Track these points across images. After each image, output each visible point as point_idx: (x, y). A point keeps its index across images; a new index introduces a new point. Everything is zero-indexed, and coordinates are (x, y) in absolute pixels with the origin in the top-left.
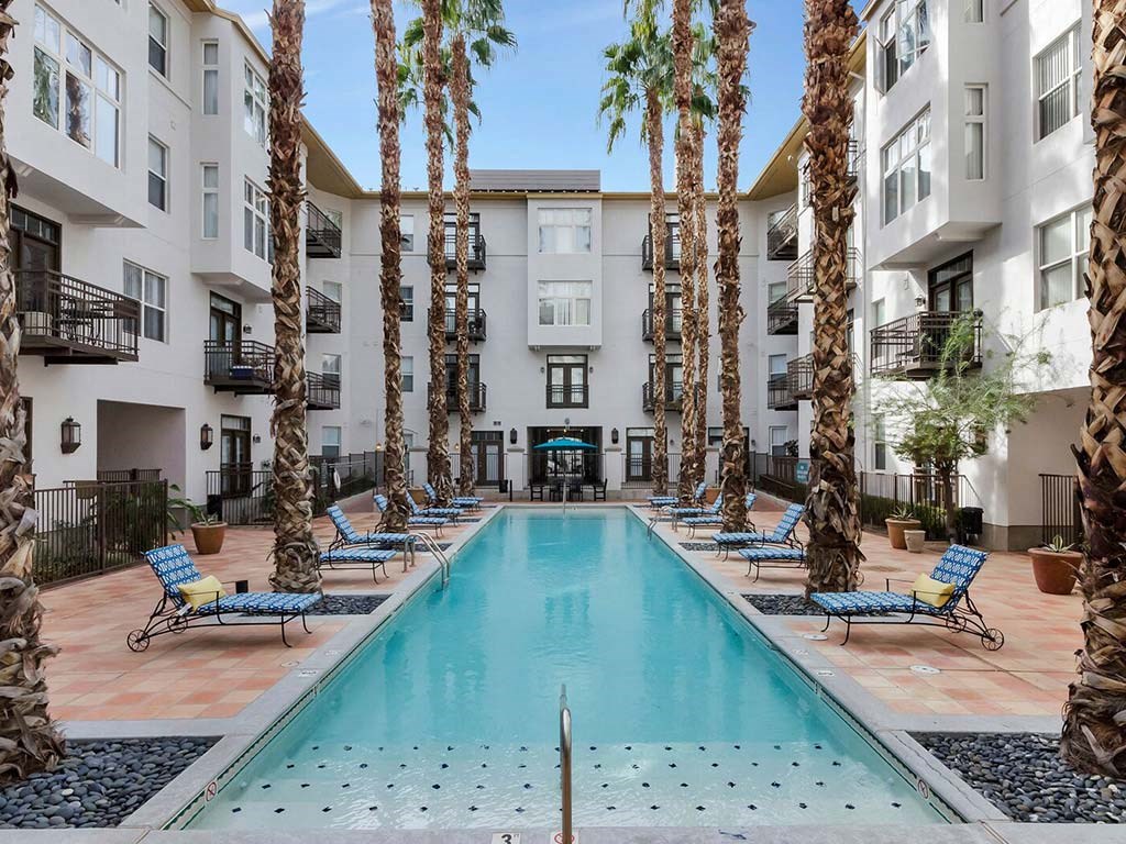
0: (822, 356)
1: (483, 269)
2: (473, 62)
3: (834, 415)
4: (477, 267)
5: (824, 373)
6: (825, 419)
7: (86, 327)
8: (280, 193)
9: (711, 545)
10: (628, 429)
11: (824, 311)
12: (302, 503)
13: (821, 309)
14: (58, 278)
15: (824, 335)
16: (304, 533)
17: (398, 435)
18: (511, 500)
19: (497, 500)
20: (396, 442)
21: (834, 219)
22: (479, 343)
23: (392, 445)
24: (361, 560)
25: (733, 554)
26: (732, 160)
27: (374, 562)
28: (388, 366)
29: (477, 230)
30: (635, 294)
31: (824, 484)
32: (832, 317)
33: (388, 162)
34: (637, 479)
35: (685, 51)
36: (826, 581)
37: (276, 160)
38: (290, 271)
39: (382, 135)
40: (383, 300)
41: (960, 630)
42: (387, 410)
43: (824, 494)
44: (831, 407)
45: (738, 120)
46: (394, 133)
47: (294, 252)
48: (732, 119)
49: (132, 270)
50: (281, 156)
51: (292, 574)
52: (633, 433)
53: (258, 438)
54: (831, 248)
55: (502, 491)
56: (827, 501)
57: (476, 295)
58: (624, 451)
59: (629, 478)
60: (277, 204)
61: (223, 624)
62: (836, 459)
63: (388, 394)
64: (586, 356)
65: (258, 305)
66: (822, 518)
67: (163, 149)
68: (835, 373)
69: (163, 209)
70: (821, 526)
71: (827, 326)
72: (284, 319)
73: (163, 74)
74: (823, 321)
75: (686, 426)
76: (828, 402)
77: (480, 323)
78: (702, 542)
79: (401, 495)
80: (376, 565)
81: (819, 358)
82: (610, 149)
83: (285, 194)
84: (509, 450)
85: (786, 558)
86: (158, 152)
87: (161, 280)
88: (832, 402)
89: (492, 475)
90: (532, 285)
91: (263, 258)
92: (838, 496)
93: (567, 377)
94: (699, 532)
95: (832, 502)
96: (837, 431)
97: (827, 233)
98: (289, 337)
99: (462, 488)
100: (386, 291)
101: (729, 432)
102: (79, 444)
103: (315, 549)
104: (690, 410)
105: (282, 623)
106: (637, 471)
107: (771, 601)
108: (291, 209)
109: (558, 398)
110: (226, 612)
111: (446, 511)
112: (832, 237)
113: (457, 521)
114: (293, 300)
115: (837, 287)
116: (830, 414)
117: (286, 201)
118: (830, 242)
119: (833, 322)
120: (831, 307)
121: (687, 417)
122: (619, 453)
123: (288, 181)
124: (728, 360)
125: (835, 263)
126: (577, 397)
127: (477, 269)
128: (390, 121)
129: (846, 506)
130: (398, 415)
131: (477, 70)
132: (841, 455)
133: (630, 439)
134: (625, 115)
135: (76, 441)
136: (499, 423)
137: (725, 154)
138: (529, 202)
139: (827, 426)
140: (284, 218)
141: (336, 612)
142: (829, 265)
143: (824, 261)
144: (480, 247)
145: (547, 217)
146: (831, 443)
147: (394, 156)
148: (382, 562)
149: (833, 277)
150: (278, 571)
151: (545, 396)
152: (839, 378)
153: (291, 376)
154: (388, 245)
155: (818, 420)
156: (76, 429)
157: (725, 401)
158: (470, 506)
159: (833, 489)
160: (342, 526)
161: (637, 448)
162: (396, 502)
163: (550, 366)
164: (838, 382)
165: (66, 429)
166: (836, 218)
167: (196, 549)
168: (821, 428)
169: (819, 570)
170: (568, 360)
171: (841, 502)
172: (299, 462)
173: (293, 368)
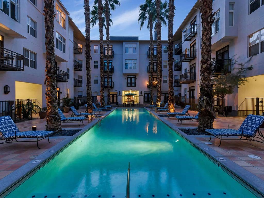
0: (204, 61)
1: (113, 57)
2: (110, 9)
3: (208, 77)
4: (112, 56)
5: (205, 66)
6: (205, 79)
7: (8, 61)
8: (47, 14)
9: (166, 116)
10: (144, 91)
11: (205, 48)
12: (54, 104)
13: (204, 47)
14: (3, 49)
15: (205, 55)
16: (55, 112)
17: (90, 89)
18: (119, 106)
19: (116, 107)
20: (89, 91)
21: (209, 21)
22: (112, 73)
23: (88, 92)
24: (76, 120)
25: (172, 118)
26: (172, 21)
27: (79, 120)
28: (87, 72)
29: (112, 49)
30: (146, 63)
31: (205, 97)
32: (207, 49)
33: (87, 22)
34: (146, 102)
35: (159, 2)
36: (205, 125)
37: (46, 4)
38: (50, 36)
39: (85, 15)
40: (86, 56)
41: (251, 140)
42: (87, 83)
43: (205, 101)
44: (207, 75)
45: (173, 11)
46: (88, 14)
47: (51, 31)
48: (172, 11)
49: (26, 50)
50: (47, 2)
51: (51, 124)
52: (145, 92)
53: (61, 92)
54: (207, 29)
55: (117, 105)
56: (206, 102)
57: (112, 63)
58: (143, 96)
59: (144, 102)
60: (46, 17)
61: (17, 142)
62: (209, 90)
63: (87, 79)
64: (135, 76)
65: (61, 62)
66: (204, 107)
67: (35, 23)
68: (208, 65)
69: (35, 37)
70: (203, 109)
71: (206, 52)
72: (49, 51)
73: (35, 5)
74: (204, 51)
75: (158, 89)
76: (206, 74)
77: (112, 69)
78: (163, 115)
79: (90, 104)
80: (80, 121)
81: (203, 62)
82: (141, 29)
83: (49, 14)
84: (118, 96)
85: (189, 118)
86: (34, 24)
87: (35, 54)
88: (207, 74)
89: (115, 101)
90: (124, 60)
91: (61, 51)
92: (209, 101)
93: (131, 80)
94: (162, 113)
95: (207, 102)
96: (209, 82)
97: (206, 25)
98: (50, 56)
99: (108, 104)
100: (87, 54)
101: (170, 88)
102: (9, 92)
103: (59, 117)
104: (159, 85)
105: (37, 141)
106: (146, 100)
107: (187, 130)
108: (51, 18)
109: (129, 85)
110: (18, 138)
111: (103, 108)
112: (208, 26)
113: (106, 111)
114: (51, 45)
115: (209, 41)
116: (207, 77)
117: (49, 16)
118: (207, 28)
119: (208, 51)
120: (207, 47)
121: (158, 87)
122: (142, 96)
123: (49, 10)
124: (170, 71)
125: (209, 34)
126: (133, 85)
127: (112, 57)
128: (87, 11)
129: (211, 104)
130: (90, 84)
131: (111, 11)
132: (210, 89)
133: (144, 94)
134: (144, 21)
135: (9, 91)
136: (117, 90)
137: (170, 20)
138: (123, 43)
139: (206, 81)
140: (48, 21)
141: (64, 135)
142: (207, 34)
143: (205, 34)
144: (112, 52)
145: (127, 46)
146: (207, 86)
147: (88, 20)
148: (82, 121)
149: (208, 38)
150: (47, 123)
151: (126, 84)
152: (209, 67)
153: (51, 67)
154: (87, 43)
155: (202, 79)
156: (9, 88)
157: (169, 81)
158: (109, 107)
159: (208, 99)
160: (74, 111)
161: (146, 95)
162: (89, 106)
163: (128, 78)
164: (209, 68)
165: (6, 88)
166: (209, 20)
167: (40, 117)
168: (204, 81)
169: (203, 122)
170: (131, 77)
171: (210, 103)
172: (53, 92)
173: (51, 65)
